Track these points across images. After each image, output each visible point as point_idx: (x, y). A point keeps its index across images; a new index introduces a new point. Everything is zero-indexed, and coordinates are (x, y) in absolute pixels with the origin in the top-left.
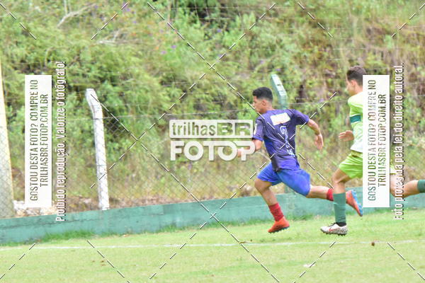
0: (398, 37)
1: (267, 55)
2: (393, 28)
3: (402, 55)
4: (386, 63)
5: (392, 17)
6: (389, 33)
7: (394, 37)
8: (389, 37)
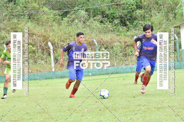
0: (37, 35)
1: (3, 40)
2: (35, 33)
3: (37, 40)
4: (33, 42)
5: (35, 30)
6: (34, 34)
7: (36, 35)
8: (34, 35)
